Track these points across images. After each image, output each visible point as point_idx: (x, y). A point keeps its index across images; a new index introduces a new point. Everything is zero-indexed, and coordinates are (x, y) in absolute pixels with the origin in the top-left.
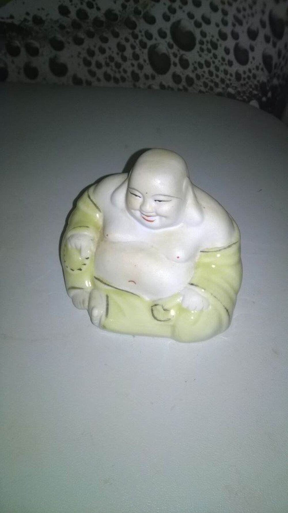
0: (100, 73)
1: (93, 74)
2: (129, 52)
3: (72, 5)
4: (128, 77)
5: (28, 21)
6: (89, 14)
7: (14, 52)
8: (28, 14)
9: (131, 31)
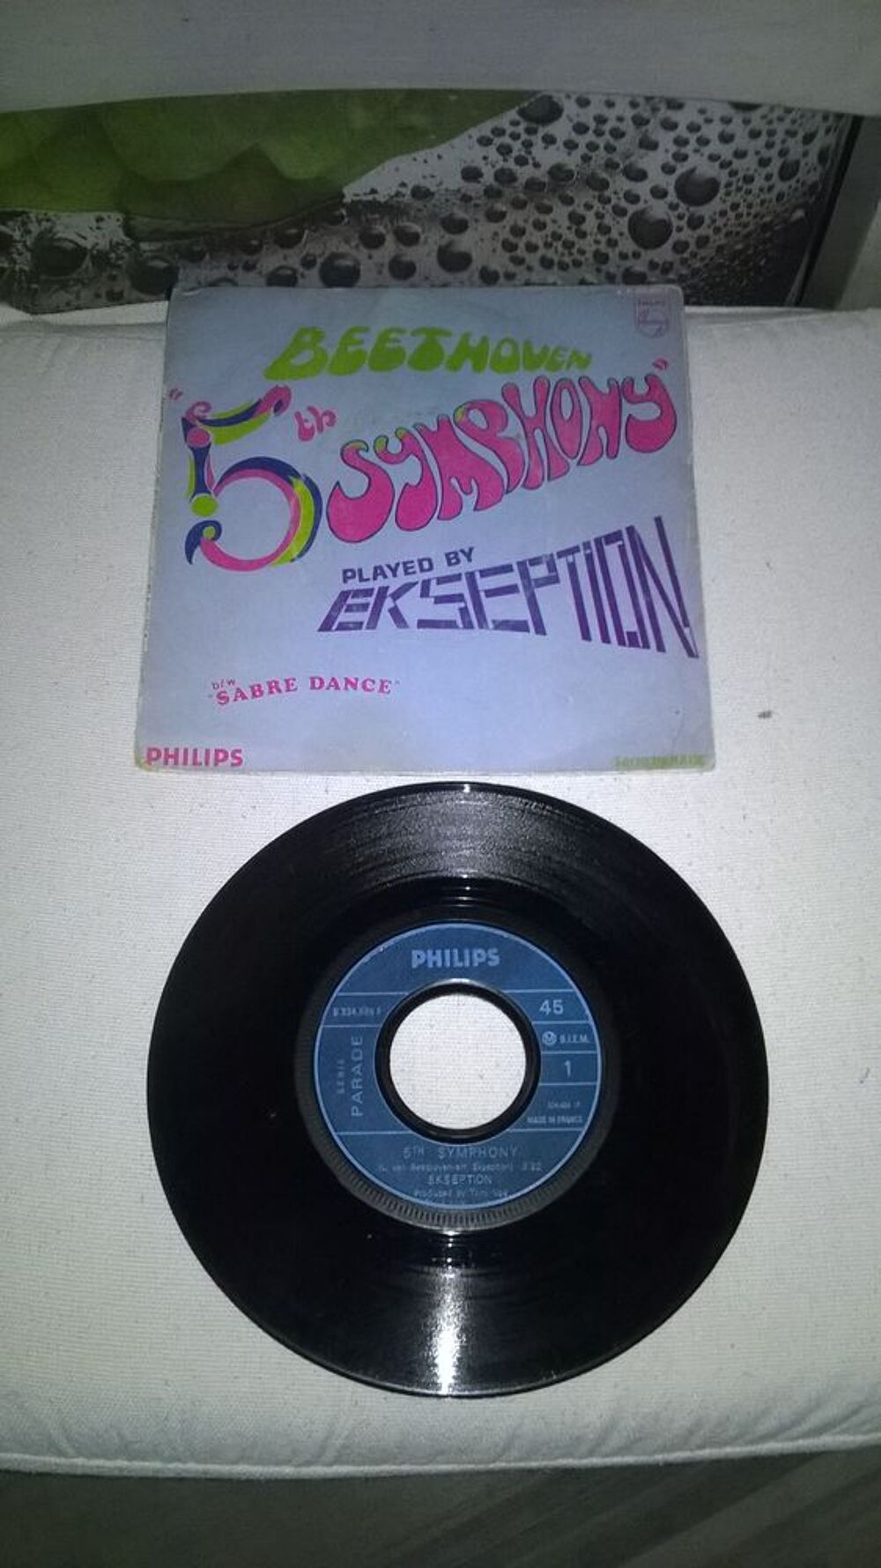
0: (533, 259)
1: (519, 261)
2: (590, 224)
3: (487, 164)
4: (587, 259)
5: (404, 196)
6: (518, 175)
7: (375, 242)
8: (403, 185)
9: (597, 194)
